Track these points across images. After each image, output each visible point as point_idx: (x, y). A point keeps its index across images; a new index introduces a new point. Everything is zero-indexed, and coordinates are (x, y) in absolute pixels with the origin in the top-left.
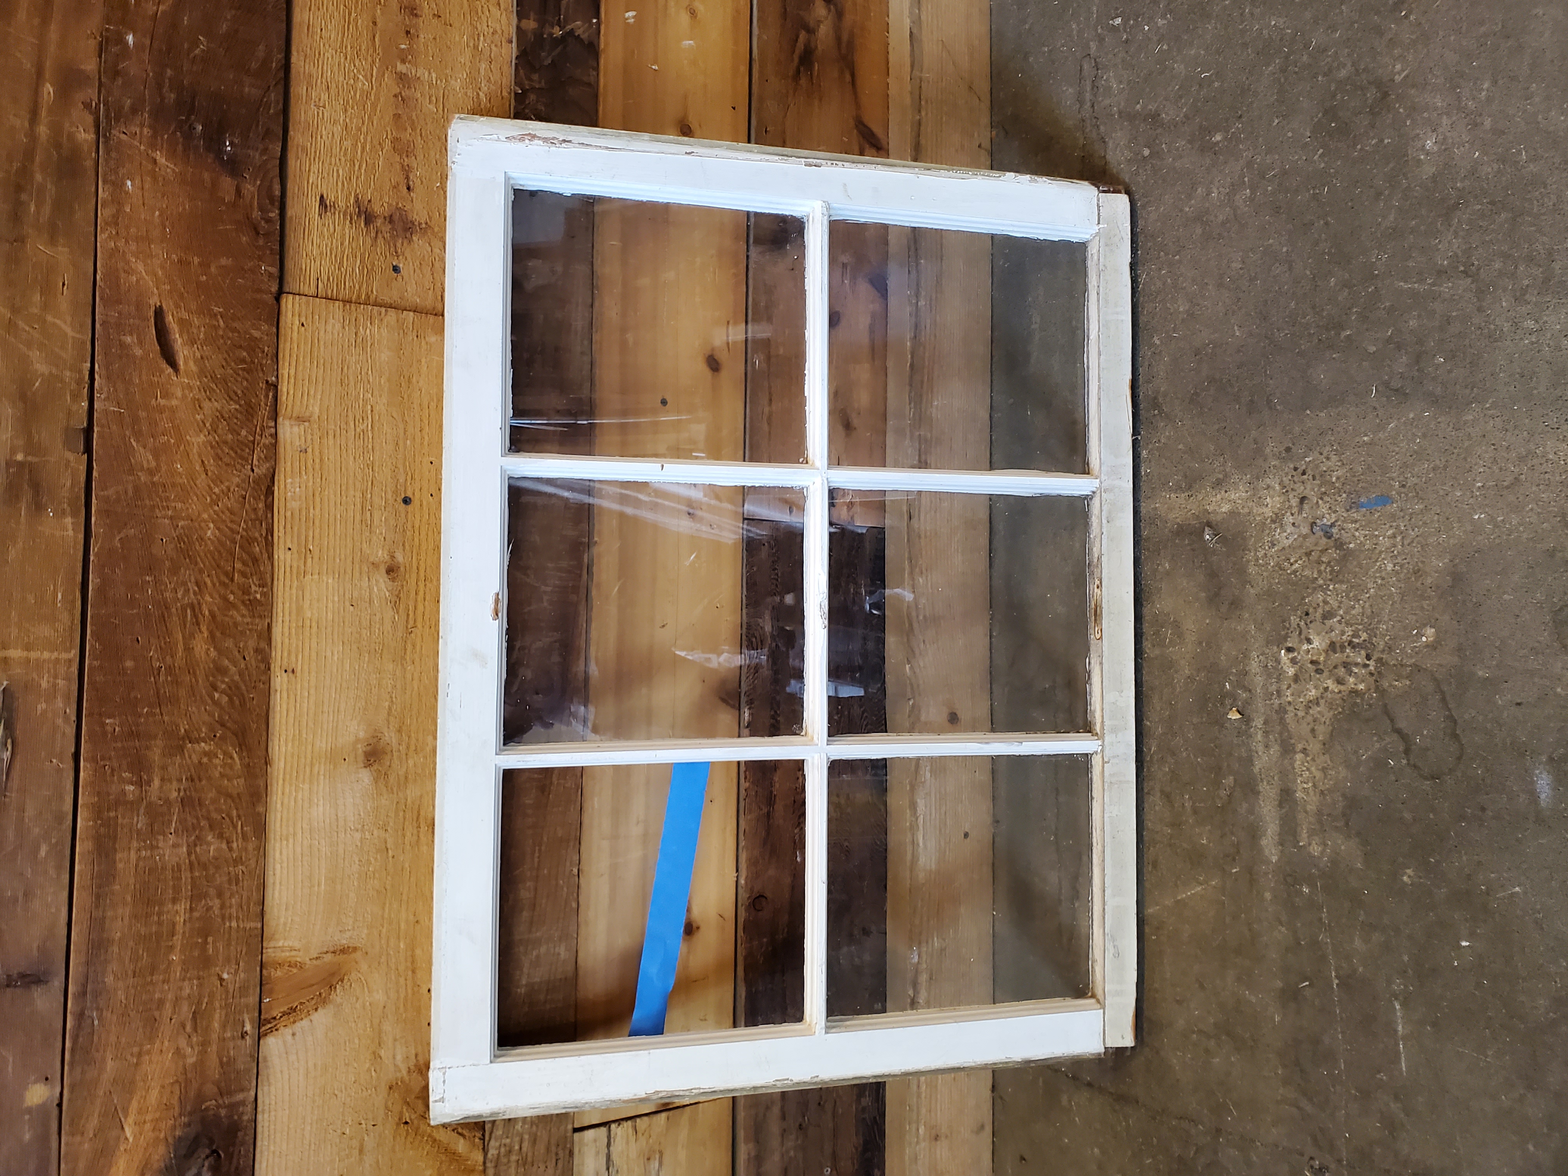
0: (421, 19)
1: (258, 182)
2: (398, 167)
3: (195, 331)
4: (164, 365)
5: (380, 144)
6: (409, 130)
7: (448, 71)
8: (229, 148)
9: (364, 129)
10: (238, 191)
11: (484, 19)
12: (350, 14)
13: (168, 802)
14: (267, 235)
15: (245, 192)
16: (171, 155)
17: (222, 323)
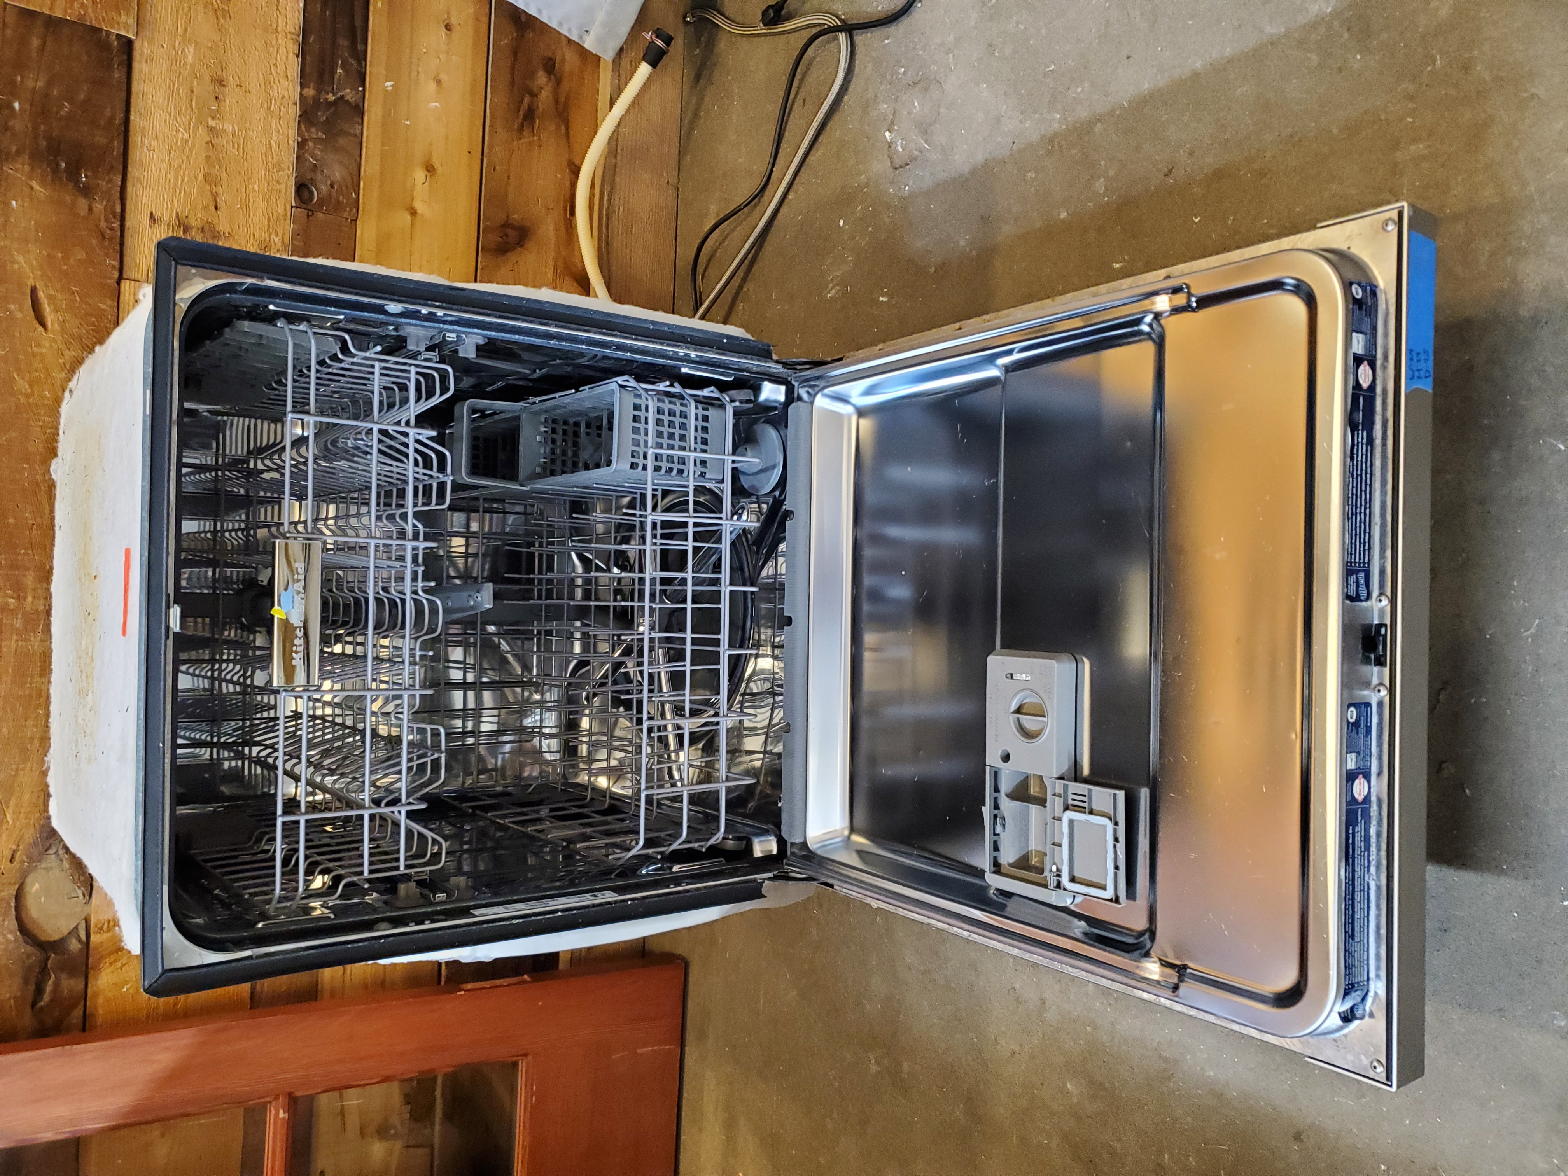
0: (227, 89)
1: (105, 203)
2: (209, 193)
3: (58, 302)
4: (37, 325)
5: (195, 177)
6: (217, 167)
7: (247, 125)
8: (84, 179)
9: (183, 166)
10: (90, 209)
11: (275, 88)
12: (174, 85)
13: (37, 611)
14: (111, 239)
15: (95, 209)
16: (43, 184)
17: (78, 298)
